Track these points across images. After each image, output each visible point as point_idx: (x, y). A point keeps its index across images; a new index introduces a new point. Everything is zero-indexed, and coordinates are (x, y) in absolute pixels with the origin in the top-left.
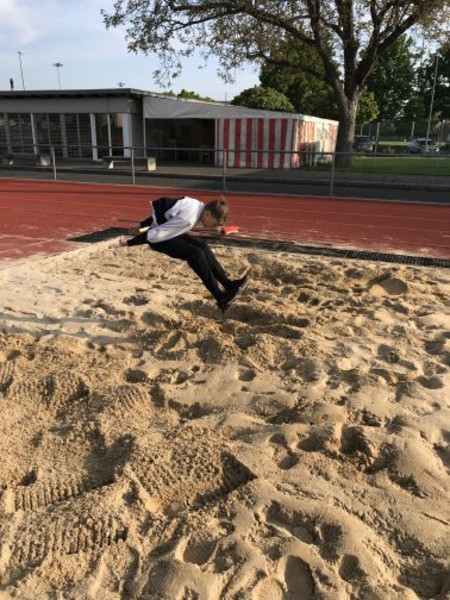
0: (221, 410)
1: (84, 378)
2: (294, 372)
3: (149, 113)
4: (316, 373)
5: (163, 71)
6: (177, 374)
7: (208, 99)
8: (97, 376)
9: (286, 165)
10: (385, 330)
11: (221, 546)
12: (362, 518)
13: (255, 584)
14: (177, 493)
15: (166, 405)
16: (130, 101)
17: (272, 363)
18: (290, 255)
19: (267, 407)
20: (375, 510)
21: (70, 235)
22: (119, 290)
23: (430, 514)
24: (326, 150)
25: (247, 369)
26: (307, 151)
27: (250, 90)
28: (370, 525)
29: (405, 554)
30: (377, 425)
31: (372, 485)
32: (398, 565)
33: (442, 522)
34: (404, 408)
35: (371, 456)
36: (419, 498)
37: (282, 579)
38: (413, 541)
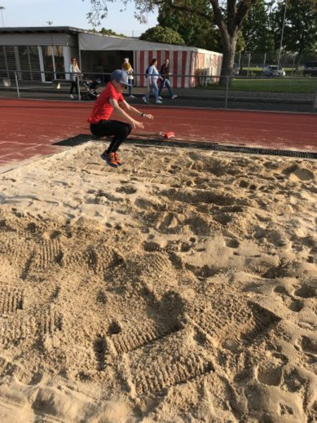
0: (226, 270)
1: (116, 250)
2: (265, 240)
3: (83, 45)
4: (282, 240)
5: (94, 13)
6: (180, 244)
7: (122, 35)
8: (124, 247)
9: (186, 85)
10: (313, 206)
11: (286, 371)
14: (227, 333)
15: (184, 268)
16: (69, 36)
17: (246, 234)
18: (220, 153)
19: (259, 267)
21: (52, 141)
22: (109, 183)
24: (213, 74)
25: (231, 239)
26: (200, 75)
27: (153, 29)
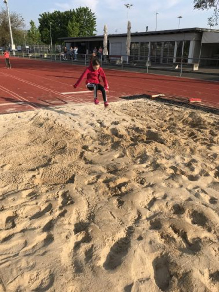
0: (96, 164)
3: (205, 40)
10: (207, 154)
12: (89, 205)
13: (33, 205)
15: (83, 158)
16: (196, 34)
18: (214, 116)
19: (112, 167)
20: (96, 205)
21: (123, 96)
23: (113, 213)
25: (123, 154)
28: (89, 207)
29: (88, 219)
30: (143, 184)
31: (108, 199)
32: (80, 220)
33: (114, 217)
34: (164, 182)
35: (120, 191)
36: (117, 208)
37: (43, 208)
38: (94, 217)
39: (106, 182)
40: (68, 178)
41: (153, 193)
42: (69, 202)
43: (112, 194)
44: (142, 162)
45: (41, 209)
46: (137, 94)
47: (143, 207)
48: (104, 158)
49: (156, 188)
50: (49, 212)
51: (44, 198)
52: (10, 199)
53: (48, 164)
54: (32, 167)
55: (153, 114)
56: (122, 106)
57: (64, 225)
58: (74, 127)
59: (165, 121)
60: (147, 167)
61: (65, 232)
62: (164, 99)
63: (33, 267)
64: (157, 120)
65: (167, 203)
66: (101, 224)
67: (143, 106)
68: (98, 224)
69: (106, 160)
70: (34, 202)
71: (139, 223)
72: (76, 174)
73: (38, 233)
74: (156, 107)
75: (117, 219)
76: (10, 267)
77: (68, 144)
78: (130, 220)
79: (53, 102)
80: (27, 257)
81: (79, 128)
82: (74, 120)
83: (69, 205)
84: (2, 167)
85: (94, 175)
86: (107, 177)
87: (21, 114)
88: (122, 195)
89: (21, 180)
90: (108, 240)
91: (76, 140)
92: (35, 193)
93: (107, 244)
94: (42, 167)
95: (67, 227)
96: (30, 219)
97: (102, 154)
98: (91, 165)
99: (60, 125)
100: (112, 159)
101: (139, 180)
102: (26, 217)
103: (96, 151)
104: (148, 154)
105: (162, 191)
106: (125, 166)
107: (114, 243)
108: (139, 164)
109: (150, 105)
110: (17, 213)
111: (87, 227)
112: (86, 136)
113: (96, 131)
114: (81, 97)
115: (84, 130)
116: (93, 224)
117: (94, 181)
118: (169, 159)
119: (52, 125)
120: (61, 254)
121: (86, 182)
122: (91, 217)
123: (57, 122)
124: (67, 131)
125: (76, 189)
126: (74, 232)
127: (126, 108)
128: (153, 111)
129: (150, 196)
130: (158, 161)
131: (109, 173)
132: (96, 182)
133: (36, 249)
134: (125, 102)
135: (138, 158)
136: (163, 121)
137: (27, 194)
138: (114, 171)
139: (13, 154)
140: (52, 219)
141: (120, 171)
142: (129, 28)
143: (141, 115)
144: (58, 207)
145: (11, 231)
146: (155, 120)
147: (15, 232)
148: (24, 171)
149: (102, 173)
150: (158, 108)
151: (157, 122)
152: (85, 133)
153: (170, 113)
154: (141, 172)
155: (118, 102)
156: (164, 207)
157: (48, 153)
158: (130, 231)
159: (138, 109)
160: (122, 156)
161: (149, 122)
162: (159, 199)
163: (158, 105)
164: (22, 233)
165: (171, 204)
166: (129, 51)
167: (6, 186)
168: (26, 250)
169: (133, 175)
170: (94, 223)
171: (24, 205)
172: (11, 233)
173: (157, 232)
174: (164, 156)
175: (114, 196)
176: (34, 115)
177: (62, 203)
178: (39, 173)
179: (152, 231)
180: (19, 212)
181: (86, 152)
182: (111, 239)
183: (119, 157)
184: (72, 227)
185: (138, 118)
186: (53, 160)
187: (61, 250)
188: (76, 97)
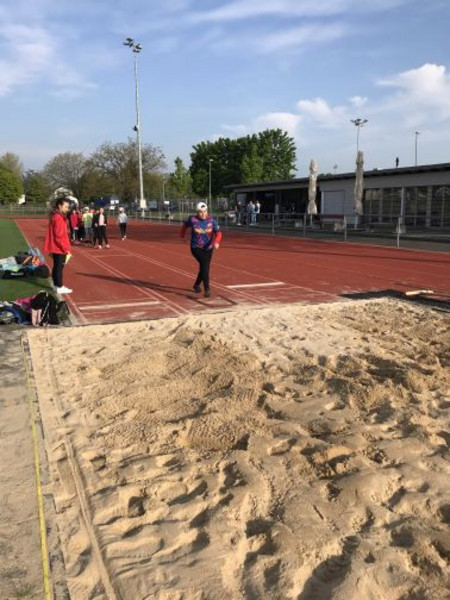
0: (289, 419)
4: (389, 420)
15: (263, 407)
17: (367, 406)
23: (318, 508)
29: (271, 515)
30: (379, 462)
31: (310, 483)
32: (258, 515)
33: (321, 516)
34: (423, 461)
35: (334, 470)
36: (327, 501)
37: (191, 489)
38: (283, 511)
39: (308, 452)
40: (236, 441)
41: (400, 479)
42: (237, 481)
43: (318, 475)
44: (380, 420)
45: (187, 490)
46: (374, 289)
47: (379, 504)
48: (305, 409)
49: (406, 470)
50: (203, 495)
51: (193, 471)
52: (136, 467)
53: (200, 412)
54: (172, 416)
55: (408, 328)
56: (343, 311)
57: (229, 519)
58: (247, 349)
59: (434, 343)
60: (390, 430)
61: (229, 532)
62: (432, 300)
63: (173, 584)
64: (416, 340)
65: (428, 502)
66: (296, 526)
67: (387, 311)
68: (290, 525)
69: (308, 412)
70: (176, 477)
71: (368, 532)
72: (251, 434)
73: (183, 528)
74: (413, 315)
75: (325, 519)
76: (137, 580)
77: (237, 379)
78: (351, 524)
79: (210, 302)
80: (163, 567)
81: (257, 351)
82: (248, 336)
83: (237, 486)
84: (122, 413)
85: (284, 438)
86: (308, 444)
87: (154, 323)
88: (338, 477)
89: (153, 438)
90: (308, 556)
91: (252, 373)
92: (178, 461)
93: (305, 563)
94: (190, 417)
95: (232, 523)
96: (170, 504)
97: (300, 402)
98: (279, 421)
99: (223, 343)
100: (319, 412)
101: (373, 454)
102: (163, 500)
103: (288, 395)
104: (393, 405)
105: (417, 478)
106: (346, 425)
107: (319, 562)
108: (374, 424)
109: (400, 310)
110: (147, 492)
111: (269, 527)
112: (270, 366)
113: (290, 358)
114: (262, 293)
115: (267, 355)
116: (280, 524)
117: (284, 449)
118: (436, 418)
119: (208, 344)
120: (223, 568)
121: (269, 451)
122: (277, 512)
123: (217, 339)
124: (236, 355)
125: (251, 460)
126: (245, 534)
127: (352, 315)
128: (407, 323)
129: (394, 484)
130: (413, 420)
131: (313, 436)
132: (288, 451)
133: (179, 555)
134: (350, 303)
135: (372, 412)
136: (427, 344)
137: (164, 462)
138: (325, 433)
139: (141, 393)
140: (207, 508)
141: (334, 434)
142: (359, 164)
143: (382, 329)
144: (218, 488)
145: (138, 521)
146: (411, 340)
147: (144, 523)
148: (160, 423)
149: (300, 436)
150: (417, 316)
151: (415, 345)
152: (268, 360)
153: (444, 328)
154: (377, 437)
155: (335, 304)
156: (421, 507)
157: (199, 394)
158: (350, 545)
159: (377, 318)
160: (339, 407)
161: (398, 344)
162: (411, 493)
163: (418, 312)
164: (156, 526)
165: (436, 503)
166: (359, 205)
167: (128, 446)
168: (162, 556)
169: (362, 443)
170: (283, 522)
171: (159, 479)
172: (138, 524)
173: (406, 552)
174: (426, 411)
175: (323, 478)
176: (177, 325)
177: (225, 482)
178: (184, 428)
179: (394, 549)
180: (151, 491)
181: (269, 395)
182: (313, 553)
183: (334, 409)
184: (243, 527)
185: (376, 334)
186: (209, 406)
187: (223, 562)
188: (253, 294)
